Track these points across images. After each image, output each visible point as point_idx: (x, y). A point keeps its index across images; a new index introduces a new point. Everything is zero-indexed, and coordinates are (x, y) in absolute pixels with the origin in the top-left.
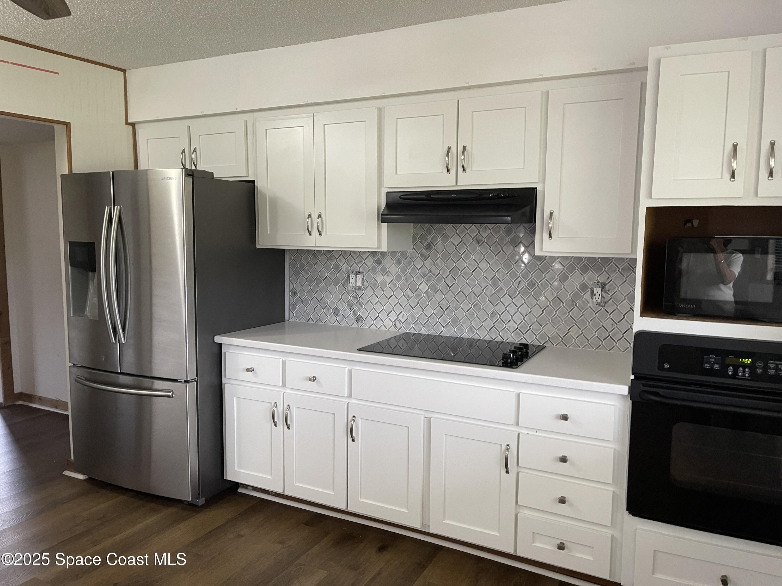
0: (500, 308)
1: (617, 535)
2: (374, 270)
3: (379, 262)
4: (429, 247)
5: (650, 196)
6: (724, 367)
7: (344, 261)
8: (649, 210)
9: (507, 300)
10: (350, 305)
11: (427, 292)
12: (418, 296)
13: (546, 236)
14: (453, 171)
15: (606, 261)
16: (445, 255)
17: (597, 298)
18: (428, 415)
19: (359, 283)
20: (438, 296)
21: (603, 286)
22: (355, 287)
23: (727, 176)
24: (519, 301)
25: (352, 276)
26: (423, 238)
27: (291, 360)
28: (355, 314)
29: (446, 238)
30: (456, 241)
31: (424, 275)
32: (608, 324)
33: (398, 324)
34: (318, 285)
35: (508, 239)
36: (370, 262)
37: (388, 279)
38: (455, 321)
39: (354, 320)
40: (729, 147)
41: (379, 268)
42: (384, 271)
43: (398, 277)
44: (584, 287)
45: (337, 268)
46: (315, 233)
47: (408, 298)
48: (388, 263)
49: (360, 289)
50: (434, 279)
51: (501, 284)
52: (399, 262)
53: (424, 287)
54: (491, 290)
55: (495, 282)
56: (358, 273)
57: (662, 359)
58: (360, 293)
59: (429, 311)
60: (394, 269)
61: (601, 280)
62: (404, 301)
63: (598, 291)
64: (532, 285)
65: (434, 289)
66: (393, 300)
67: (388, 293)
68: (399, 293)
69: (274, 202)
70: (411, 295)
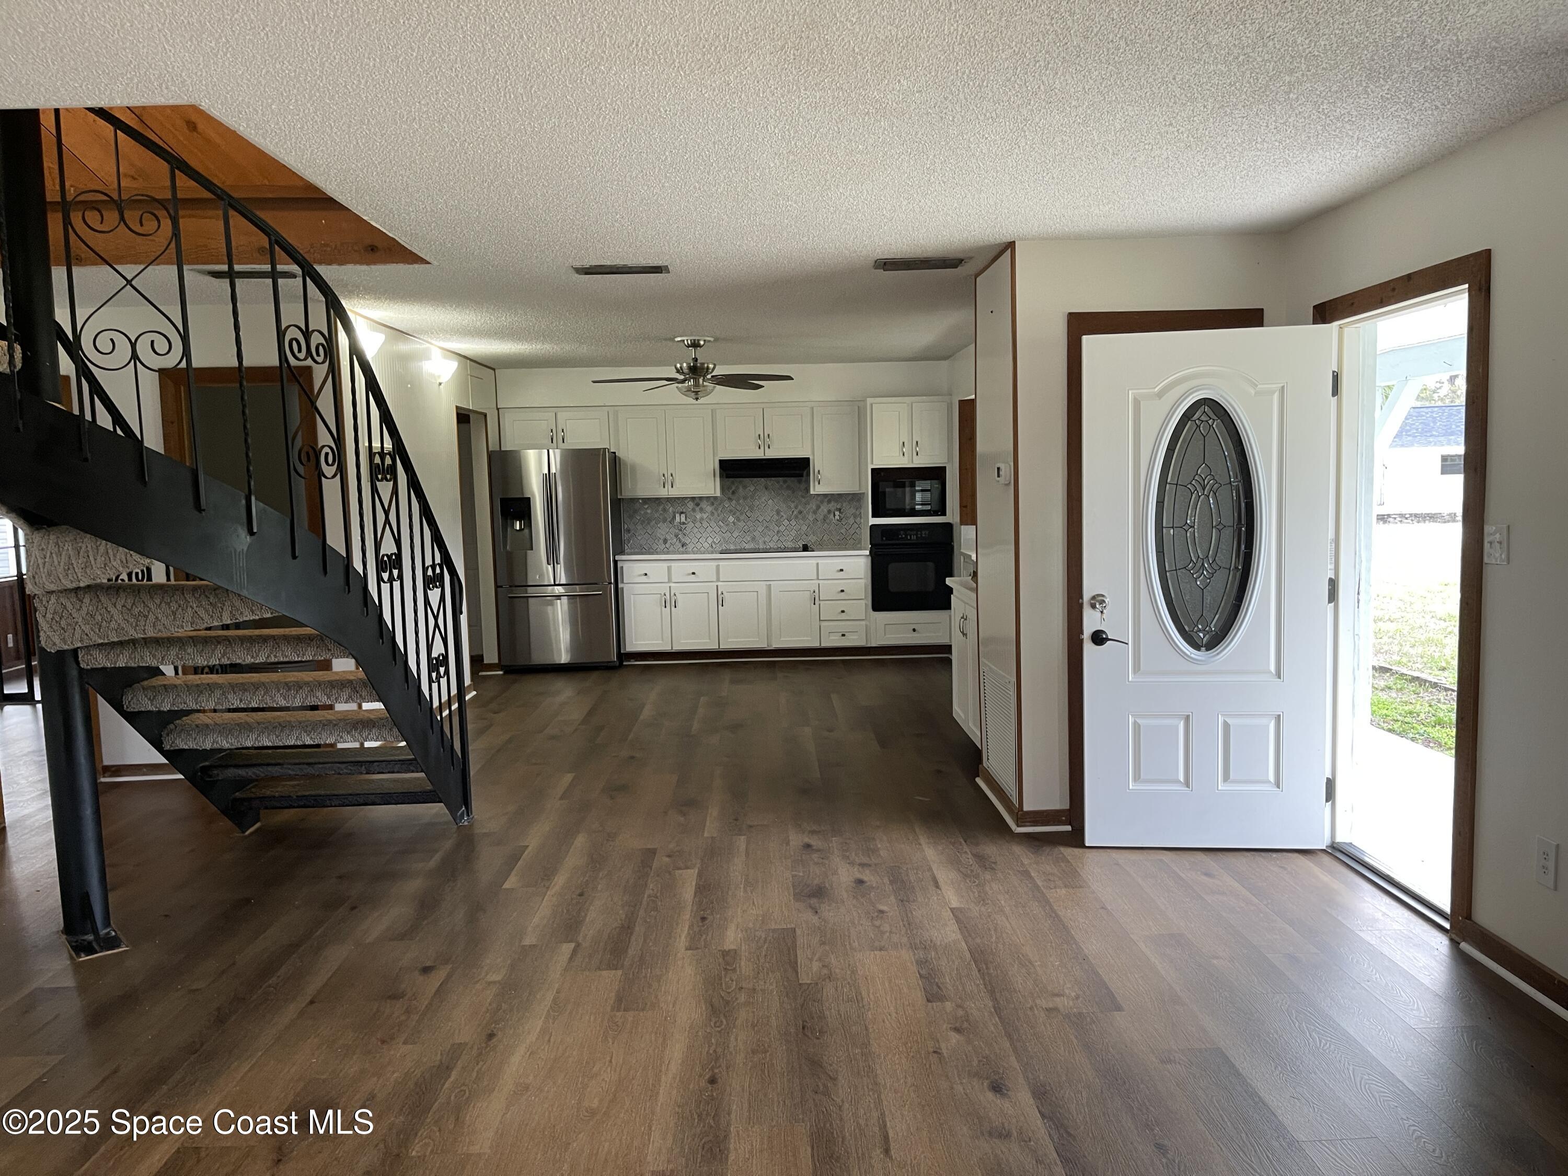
0: (782, 528)
1: (868, 623)
2: (694, 510)
3: (698, 505)
4: (733, 493)
5: (872, 463)
6: (906, 536)
7: (670, 505)
8: (873, 470)
9: (786, 522)
10: (676, 536)
11: (734, 522)
12: (727, 525)
13: (817, 483)
14: (762, 448)
15: (840, 495)
16: (745, 498)
17: (837, 517)
18: (768, 583)
19: (683, 519)
20: (741, 524)
21: (840, 510)
22: (680, 523)
23: (901, 454)
24: (793, 523)
25: (677, 515)
26: (729, 488)
27: (674, 565)
28: (680, 542)
29: (745, 487)
30: (752, 489)
31: (731, 511)
32: (843, 531)
33: (714, 546)
34: (649, 523)
35: (785, 486)
36: (691, 505)
37: (705, 516)
38: (753, 539)
39: (680, 545)
40: (901, 443)
41: (697, 509)
42: (701, 510)
43: (712, 514)
44: (829, 512)
45: (665, 510)
46: (668, 485)
47: (720, 527)
48: (704, 505)
49: (684, 523)
50: (738, 514)
51: (782, 514)
52: (713, 504)
53: (731, 519)
54: (776, 517)
55: (778, 512)
56: (682, 513)
57: (882, 536)
58: (683, 527)
59: (736, 534)
60: (709, 509)
61: (838, 507)
62: (717, 529)
63: (837, 513)
64: (800, 512)
65: (738, 520)
66: (709, 529)
67: (705, 524)
68: (713, 524)
69: (633, 468)
70: (722, 524)
